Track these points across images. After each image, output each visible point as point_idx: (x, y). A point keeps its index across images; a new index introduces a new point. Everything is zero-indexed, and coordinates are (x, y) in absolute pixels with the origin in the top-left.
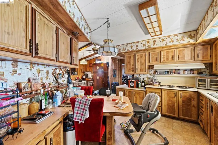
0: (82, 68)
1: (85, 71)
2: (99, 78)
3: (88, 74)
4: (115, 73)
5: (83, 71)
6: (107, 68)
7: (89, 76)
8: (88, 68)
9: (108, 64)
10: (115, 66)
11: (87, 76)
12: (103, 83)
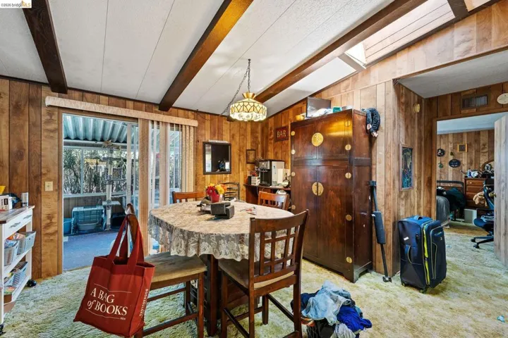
0: (249, 147)
1: (260, 157)
2: (321, 189)
3: (270, 171)
4: (405, 167)
5: (251, 158)
6: (365, 141)
7: (274, 179)
8: (270, 148)
9: (373, 117)
10: (407, 128)
11: (267, 176)
12: (349, 218)
